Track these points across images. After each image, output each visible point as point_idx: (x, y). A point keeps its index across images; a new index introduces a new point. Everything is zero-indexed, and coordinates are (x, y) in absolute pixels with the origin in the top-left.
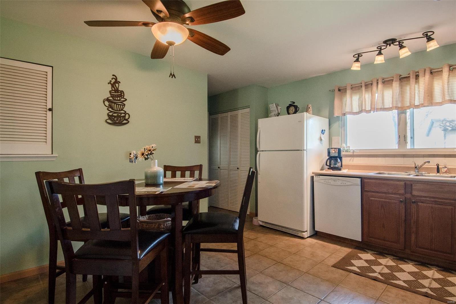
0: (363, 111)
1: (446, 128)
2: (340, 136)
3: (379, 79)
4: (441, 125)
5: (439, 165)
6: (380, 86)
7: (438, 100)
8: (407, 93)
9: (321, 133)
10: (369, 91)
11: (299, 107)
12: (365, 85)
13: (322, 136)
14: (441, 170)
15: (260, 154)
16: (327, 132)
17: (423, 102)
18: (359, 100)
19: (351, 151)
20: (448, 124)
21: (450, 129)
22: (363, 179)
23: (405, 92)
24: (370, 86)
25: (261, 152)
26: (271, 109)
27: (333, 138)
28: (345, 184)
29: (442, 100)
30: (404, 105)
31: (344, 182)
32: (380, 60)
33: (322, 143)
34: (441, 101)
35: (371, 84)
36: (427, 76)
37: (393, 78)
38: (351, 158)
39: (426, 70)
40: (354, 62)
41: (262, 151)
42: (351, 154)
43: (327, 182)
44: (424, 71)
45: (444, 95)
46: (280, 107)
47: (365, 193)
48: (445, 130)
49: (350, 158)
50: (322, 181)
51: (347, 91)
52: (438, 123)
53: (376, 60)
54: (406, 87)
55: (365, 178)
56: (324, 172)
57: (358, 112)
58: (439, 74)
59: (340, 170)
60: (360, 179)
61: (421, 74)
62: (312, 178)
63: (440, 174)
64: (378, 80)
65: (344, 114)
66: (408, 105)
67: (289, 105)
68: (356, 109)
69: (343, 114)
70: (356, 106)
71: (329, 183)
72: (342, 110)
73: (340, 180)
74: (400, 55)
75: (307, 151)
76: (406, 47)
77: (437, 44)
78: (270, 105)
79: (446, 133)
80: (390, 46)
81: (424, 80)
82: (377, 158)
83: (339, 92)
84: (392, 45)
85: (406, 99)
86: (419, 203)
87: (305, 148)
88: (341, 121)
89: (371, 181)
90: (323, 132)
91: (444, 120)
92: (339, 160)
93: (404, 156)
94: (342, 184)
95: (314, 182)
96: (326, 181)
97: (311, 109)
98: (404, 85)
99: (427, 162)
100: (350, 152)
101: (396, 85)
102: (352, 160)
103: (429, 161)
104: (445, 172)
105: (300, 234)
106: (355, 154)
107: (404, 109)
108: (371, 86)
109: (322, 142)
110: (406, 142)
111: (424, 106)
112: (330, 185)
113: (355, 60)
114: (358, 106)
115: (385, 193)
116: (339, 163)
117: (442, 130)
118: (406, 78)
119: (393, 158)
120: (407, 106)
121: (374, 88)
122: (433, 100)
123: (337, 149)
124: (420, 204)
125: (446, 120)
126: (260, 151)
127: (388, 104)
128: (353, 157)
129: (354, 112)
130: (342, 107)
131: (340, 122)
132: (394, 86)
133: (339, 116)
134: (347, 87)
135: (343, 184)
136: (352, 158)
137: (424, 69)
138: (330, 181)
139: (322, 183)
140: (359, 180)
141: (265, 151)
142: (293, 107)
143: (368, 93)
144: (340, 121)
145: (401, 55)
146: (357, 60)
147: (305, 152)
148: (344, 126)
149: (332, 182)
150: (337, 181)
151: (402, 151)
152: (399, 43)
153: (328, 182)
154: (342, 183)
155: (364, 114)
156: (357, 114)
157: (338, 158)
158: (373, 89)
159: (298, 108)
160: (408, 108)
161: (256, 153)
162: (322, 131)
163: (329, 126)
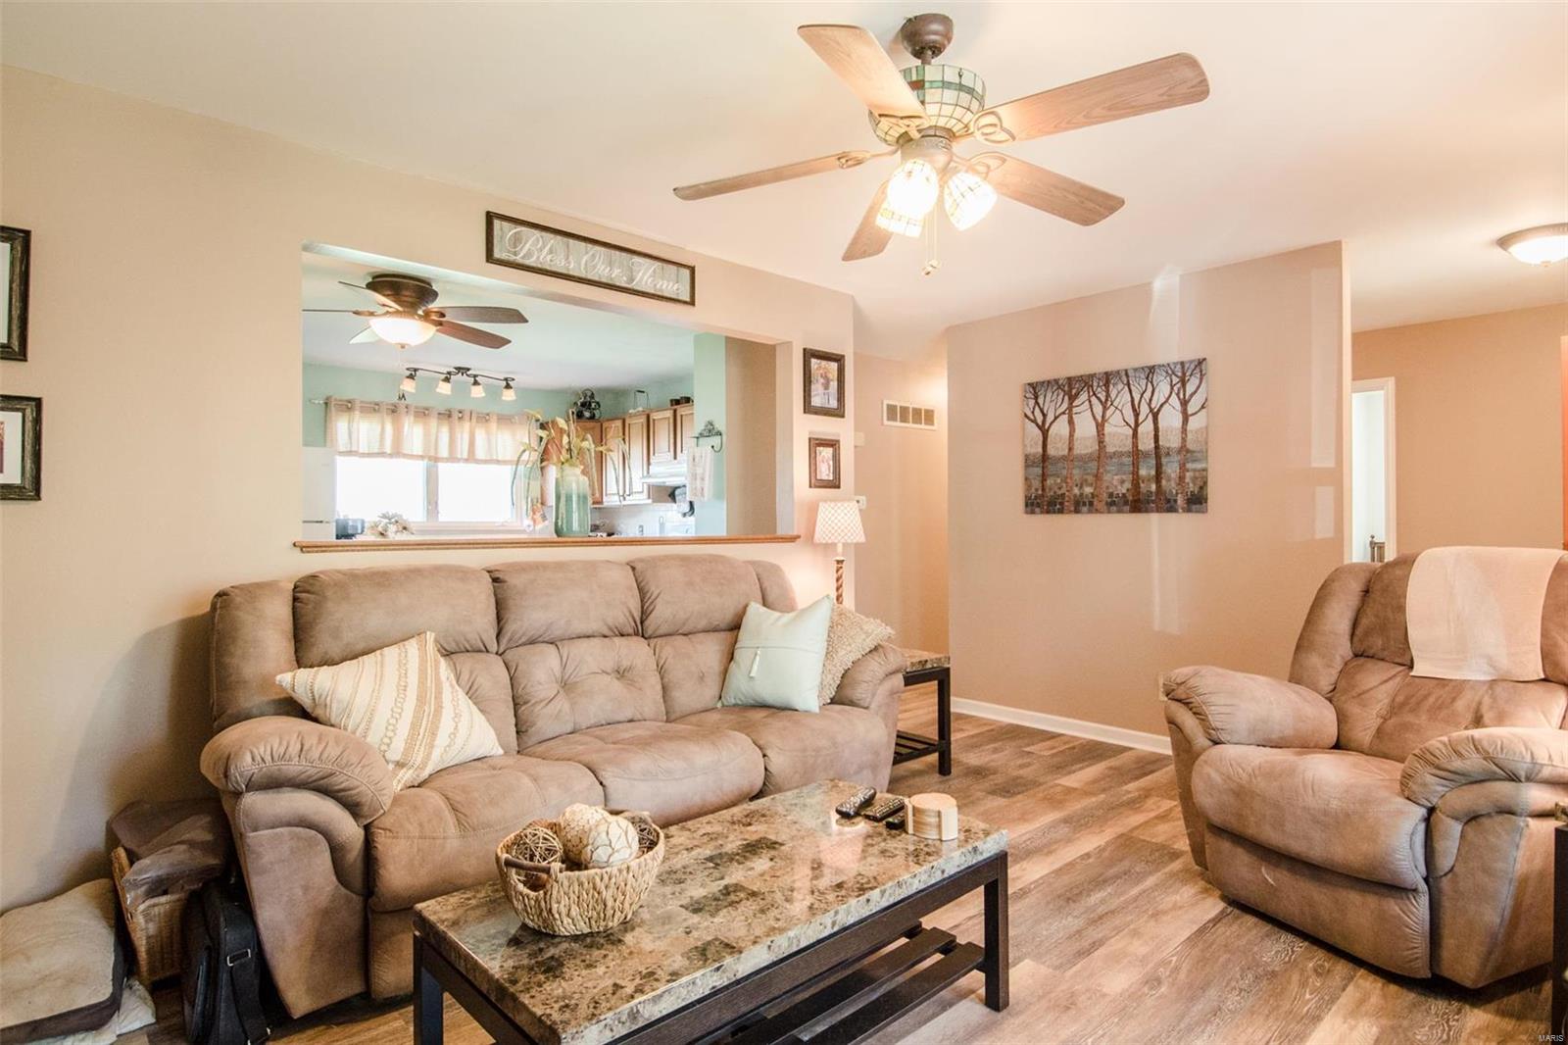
7: (482, 458)
8: (443, 437)
17: (466, 456)
29: (485, 457)
30: (438, 454)
34: (485, 459)
36: (473, 419)
37: (427, 410)
44: (470, 413)
45: (489, 453)
54: (442, 428)
58: (484, 423)
66: (443, 456)
81: (469, 423)
83: (335, 409)
85: (443, 446)
98: (440, 425)
107: (435, 461)
111: (467, 461)
122: (476, 455)
127: (417, 450)
132: (430, 421)
134: (354, 403)
137: (470, 411)
160: (444, 461)
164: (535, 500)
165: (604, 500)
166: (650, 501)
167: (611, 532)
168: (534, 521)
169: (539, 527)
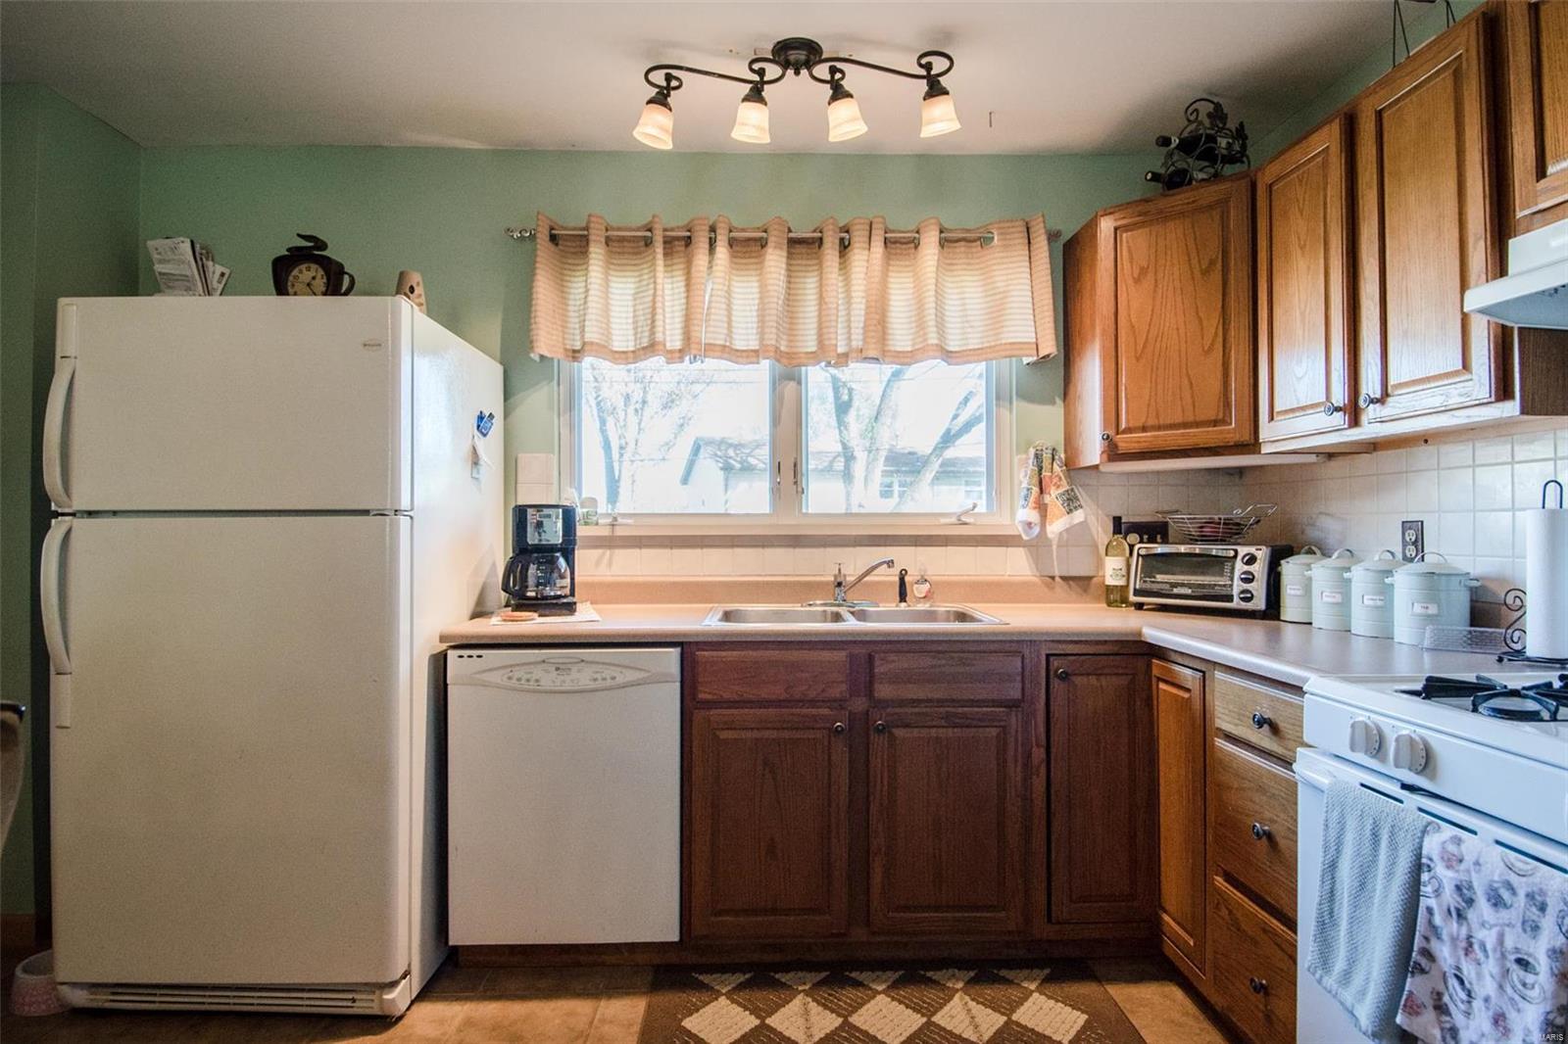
0: (657, 347)
1: (729, 463)
2: (553, 453)
3: (719, 225)
4: (716, 455)
5: (909, 573)
6: (722, 251)
7: (903, 343)
8: (805, 301)
9: (476, 427)
10: (675, 267)
11: (351, 277)
12: (665, 242)
13: (481, 444)
14: (912, 591)
15: (73, 535)
16: (497, 427)
17: (861, 343)
18: (635, 299)
19: (600, 521)
20: (731, 452)
21: (738, 466)
22: (689, 648)
23: (799, 298)
24: (679, 246)
25: (78, 524)
26: (158, 268)
27: (524, 458)
28: (609, 683)
29: (913, 345)
30: (797, 347)
31: (608, 672)
32: (752, 126)
33: (477, 479)
34: (909, 349)
35: (683, 238)
36: (876, 246)
37: (765, 232)
38: (604, 554)
39: (874, 226)
40: (649, 102)
41: (90, 514)
42: (605, 532)
43: (519, 680)
44: (868, 228)
45: (923, 329)
46: (219, 269)
47: (699, 716)
48: (727, 468)
49: (600, 551)
50: (495, 677)
51: (591, 249)
52: (710, 450)
53: (738, 120)
54: (805, 277)
55: (697, 643)
56: (496, 625)
57: (633, 352)
58: (905, 252)
59: (570, 608)
60: (679, 650)
61: (858, 238)
62: (439, 663)
63: (909, 606)
64: (713, 229)
65: (575, 355)
66: (809, 350)
67: (289, 250)
68: (623, 340)
69: (570, 354)
70: (624, 327)
71: (532, 685)
72: (564, 333)
73: (587, 662)
74: (831, 125)
75: (411, 518)
76: (851, 96)
77: (954, 116)
78: (150, 243)
79: (731, 475)
80: (797, 73)
81: (866, 259)
82: (705, 550)
83: (552, 247)
84: (804, 72)
85: (804, 323)
86: (895, 731)
87: (405, 504)
88: (559, 385)
89: (724, 654)
90: (482, 422)
91: (723, 441)
92: (562, 562)
93: (795, 541)
94: (600, 684)
95: (449, 687)
96: (517, 674)
97: (420, 296)
98: (799, 271)
99: (885, 562)
100: (597, 524)
101: (775, 259)
102: (605, 560)
103: (892, 561)
104: (925, 597)
105: (365, 1005)
106: (619, 532)
107: (795, 362)
108: (683, 248)
109: (478, 473)
110: (800, 489)
111: (866, 359)
112: (535, 691)
113: (653, 94)
114: (631, 327)
115: (778, 703)
116: (562, 577)
117: (722, 469)
118: (805, 246)
119: (760, 550)
120: (807, 353)
121: (701, 258)
122: (888, 340)
123: (561, 510)
124: (899, 732)
125: (726, 443)
126: (73, 515)
127: (746, 339)
128: (610, 547)
129: (615, 349)
130: (566, 322)
131: (556, 388)
132: (770, 266)
133: (552, 359)
134: (592, 231)
135: (604, 679)
136: (608, 552)
137: (869, 222)
138: (538, 672)
139: (498, 686)
140: (674, 653)
141: (115, 513)
142: (314, 266)
143: (672, 277)
144: (555, 382)
145: (835, 127)
146: (661, 99)
147: (404, 521)
148: (571, 409)
149: (549, 679)
150: (575, 668)
151: (788, 524)
152: (833, 70)
153: (528, 680)
154: (595, 676)
155: (657, 361)
156: (627, 358)
157: (558, 554)
158: (695, 263)
159: (346, 277)
160: (812, 361)
161: (40, 529)
162: (481, 418)
163: (505, 400)
164: (1047, 456)
165: (1263, 435)
166: (1511, 408)
167: (1281, 542)
168: (1042, 508)
169: (1056, 526)
